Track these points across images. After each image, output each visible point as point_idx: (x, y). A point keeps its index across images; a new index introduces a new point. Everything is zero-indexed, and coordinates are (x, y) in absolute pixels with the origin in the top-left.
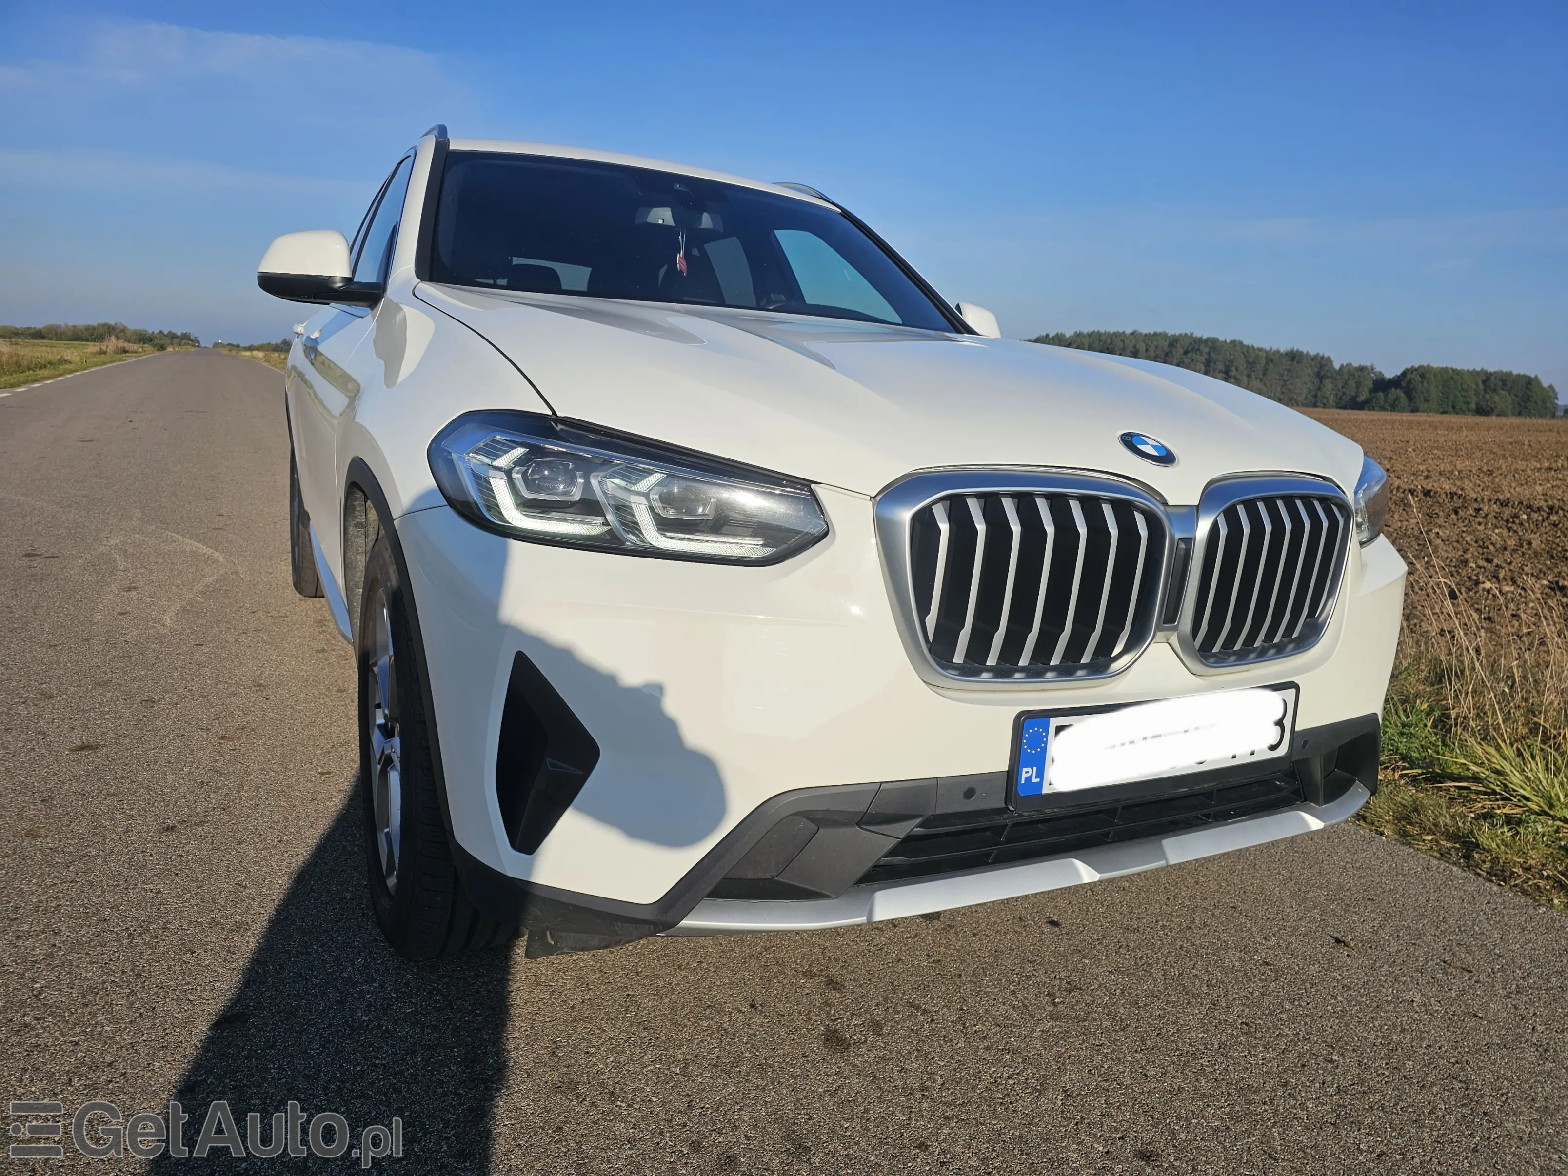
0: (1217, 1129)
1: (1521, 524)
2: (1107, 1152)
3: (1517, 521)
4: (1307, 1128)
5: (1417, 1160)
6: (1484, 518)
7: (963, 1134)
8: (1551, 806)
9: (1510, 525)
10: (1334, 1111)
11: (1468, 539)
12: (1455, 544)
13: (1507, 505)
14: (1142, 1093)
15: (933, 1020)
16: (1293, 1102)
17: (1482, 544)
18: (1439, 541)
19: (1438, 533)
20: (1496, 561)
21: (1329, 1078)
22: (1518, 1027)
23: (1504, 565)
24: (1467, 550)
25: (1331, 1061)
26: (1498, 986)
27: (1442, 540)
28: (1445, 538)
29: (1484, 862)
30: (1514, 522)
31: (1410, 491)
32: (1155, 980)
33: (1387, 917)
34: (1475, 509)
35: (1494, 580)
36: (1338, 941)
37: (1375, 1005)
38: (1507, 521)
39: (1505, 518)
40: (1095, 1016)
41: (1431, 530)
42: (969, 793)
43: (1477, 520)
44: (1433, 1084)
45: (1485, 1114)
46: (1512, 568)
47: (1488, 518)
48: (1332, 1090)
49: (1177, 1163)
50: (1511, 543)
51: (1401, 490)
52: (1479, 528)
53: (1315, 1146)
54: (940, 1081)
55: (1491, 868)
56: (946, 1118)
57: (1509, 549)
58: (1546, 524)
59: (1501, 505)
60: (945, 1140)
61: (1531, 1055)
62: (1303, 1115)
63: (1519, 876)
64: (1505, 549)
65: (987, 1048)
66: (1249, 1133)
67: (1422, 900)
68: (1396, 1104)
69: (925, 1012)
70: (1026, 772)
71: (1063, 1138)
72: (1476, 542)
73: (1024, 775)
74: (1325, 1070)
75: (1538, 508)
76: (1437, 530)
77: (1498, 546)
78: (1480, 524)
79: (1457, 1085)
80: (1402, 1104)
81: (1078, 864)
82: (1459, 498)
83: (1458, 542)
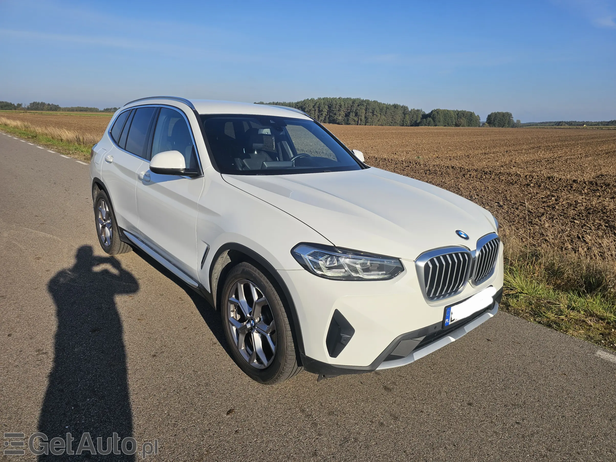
0: (481, 395)
1: (484, 180)
2: (461, 405)
3: (483, 179)
4: (500, 391)
5: (524, 394)
6: (473, 178)
7: (429, 406)
8: (523, 290)
9: (481, 180)
10: (504, 386)
11: (470, 187)
12: (467, 189)
13: (477, 171)
14: (462, 389)
15: (406, 379)
16: (494, 385)
17: (475, 188)
18: (462, 189)
19: (461, 185)
20: (480, 195)
21: (500, 378)
22: (534, 357)
23: (483, 197)
24: (471, 191)
25: (498, 373)
26: (527, 347)
27: (463, 188)
28: (463, 187)
29: (512, 310)
30: (482, 179)
31: (447, 167)
32: (451, 358)
33: (496, 331)
34: (470, 175)
35: (482, 204)
36: (488, 340)
37: (502, 356)
38: (480, 179)
39: (479, 178)
40: (442, 371)
41: (459, 185)
42: (435, 327)
43: (471, 179)
44: (521, 375)
45: (534, 380)
46: (485, 198)
47: (474, 178)
48: (501, 381)
49: (477, 405)
50: (483, 188)
51: (445, 167)
52: (472, 182)
53: (503, 395)
54: (417, 395)
55: (514, 311)
56: (423, 404)
57: (483, 190)
58: (491, 179)
59: (475, 171)
60: (426, 409)
61: (539, 364)
62: (498, 388)
63: (521, 313)
64: (482, 190)
65: (423, 384)
66: (488, 394)
67: (502, 324)
68: (516, 381)
69: (403, 377)
70: (447, 320)
71: (451, 404)
72: (473, 188)
73: (446, 321)
74: (498, 375)
75: (487, 172)
76: (460, 184)
77: (479, 189)
78: (472, 180)
79: (526, 374)
80: (517, 381)
81: (450, 337)
82: (463, 169)
83: (467, 188)
